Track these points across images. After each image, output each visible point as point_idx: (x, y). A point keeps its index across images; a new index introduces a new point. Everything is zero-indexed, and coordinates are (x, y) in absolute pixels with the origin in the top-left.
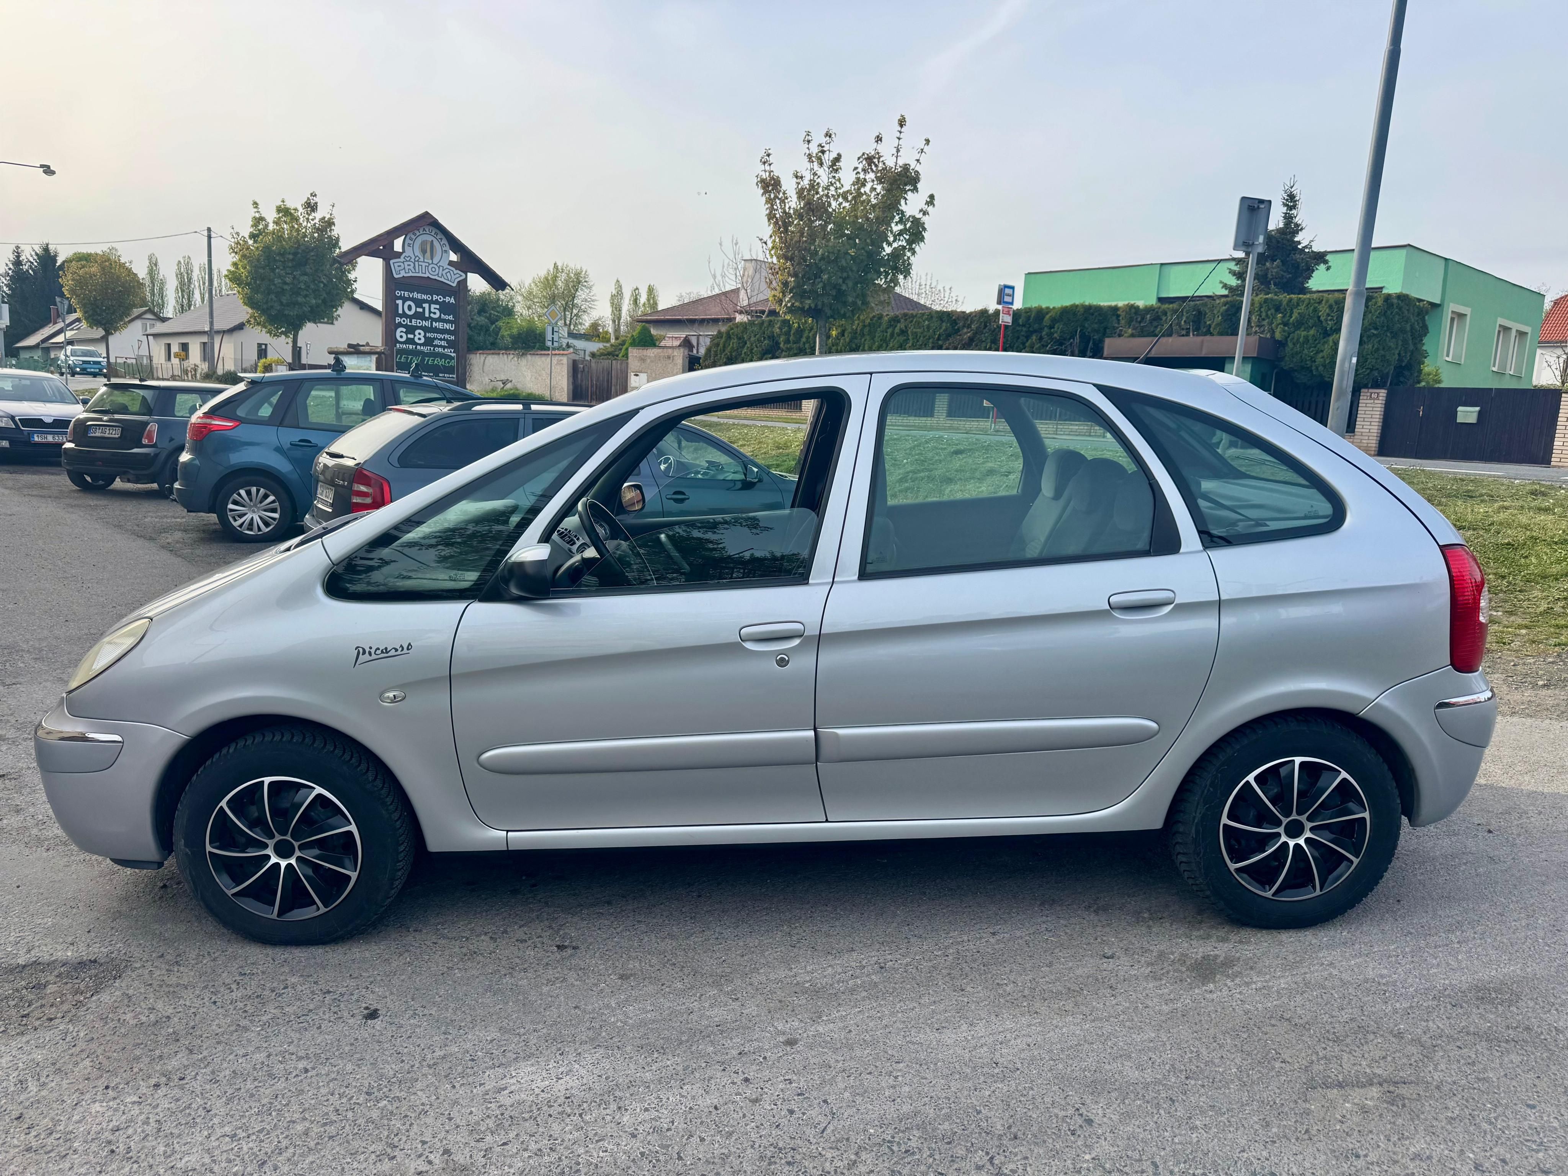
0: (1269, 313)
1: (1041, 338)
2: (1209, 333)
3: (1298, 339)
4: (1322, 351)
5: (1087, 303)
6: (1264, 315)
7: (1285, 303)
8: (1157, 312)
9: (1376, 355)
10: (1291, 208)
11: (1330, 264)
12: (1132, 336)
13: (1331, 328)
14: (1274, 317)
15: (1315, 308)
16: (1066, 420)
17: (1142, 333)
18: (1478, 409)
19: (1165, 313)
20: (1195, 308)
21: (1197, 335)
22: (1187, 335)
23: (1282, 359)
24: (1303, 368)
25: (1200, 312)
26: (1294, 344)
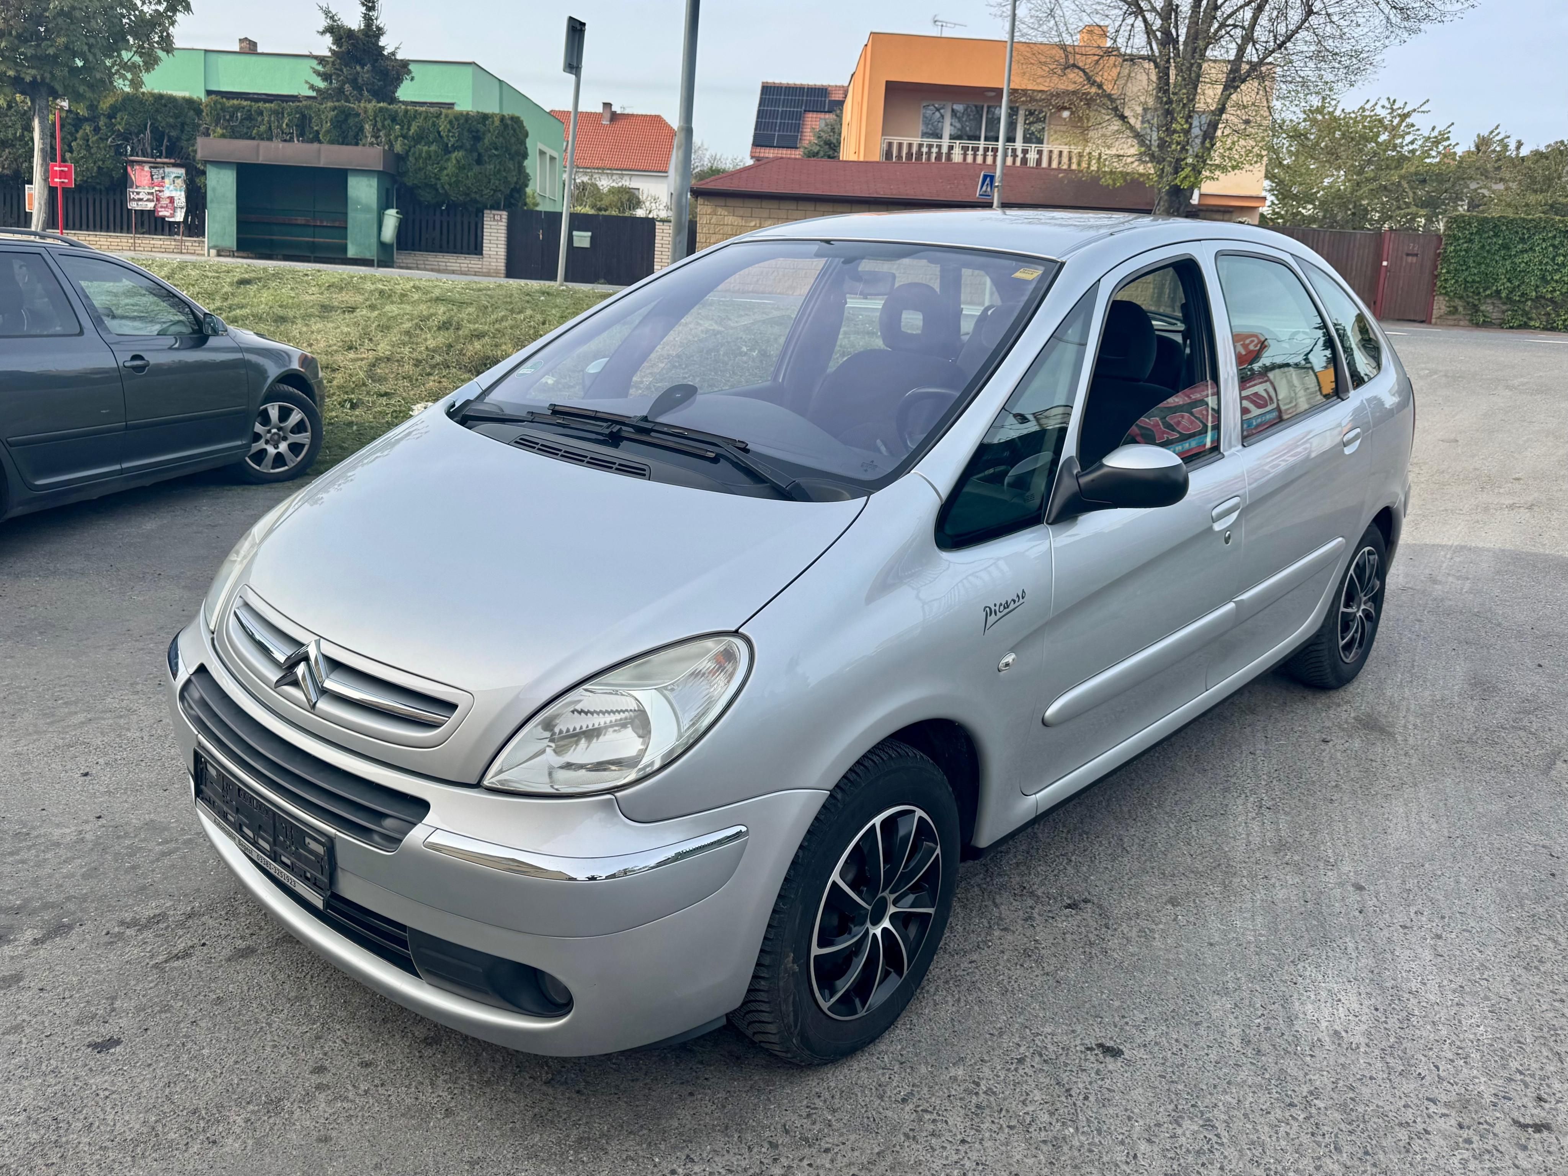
0: (386, 123)
1: (97, 130)
2: (316, 139)
3: (420, 154)
4: (445, 168)
5: (156, 91)
6: (379, 125)
7: (401, 114)
8: (250, 111)
9: (498, 176)
10: (370, 9)
11: (413, 74)
12: (223, 136)
13: (453, 146)
14: (392, 128)
15: (434, 122)
16: (143, 233)
17: (234, 134)
18: (590, 234)
19: (261, 113)
20: (298, 110)
21: (303, 141)
22: (291, 140)
23: (405, 173)
24: (426, 185)
25: (304, 116)
26: (416, 159)
